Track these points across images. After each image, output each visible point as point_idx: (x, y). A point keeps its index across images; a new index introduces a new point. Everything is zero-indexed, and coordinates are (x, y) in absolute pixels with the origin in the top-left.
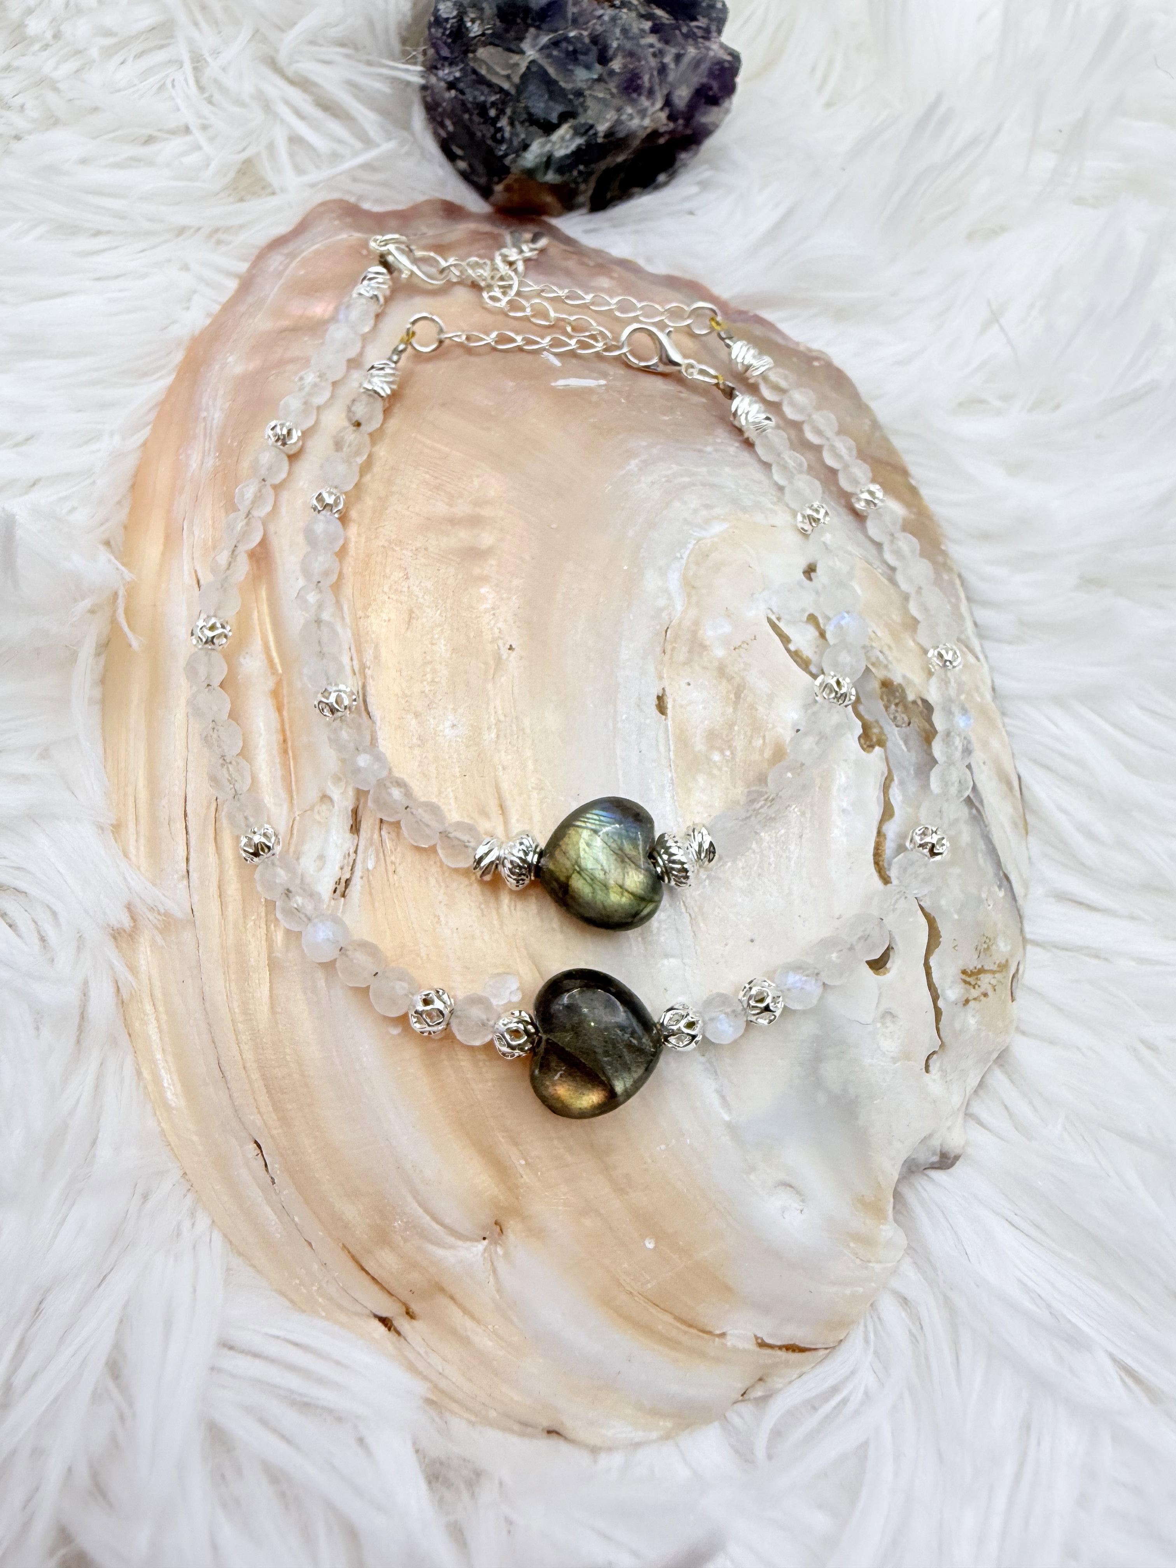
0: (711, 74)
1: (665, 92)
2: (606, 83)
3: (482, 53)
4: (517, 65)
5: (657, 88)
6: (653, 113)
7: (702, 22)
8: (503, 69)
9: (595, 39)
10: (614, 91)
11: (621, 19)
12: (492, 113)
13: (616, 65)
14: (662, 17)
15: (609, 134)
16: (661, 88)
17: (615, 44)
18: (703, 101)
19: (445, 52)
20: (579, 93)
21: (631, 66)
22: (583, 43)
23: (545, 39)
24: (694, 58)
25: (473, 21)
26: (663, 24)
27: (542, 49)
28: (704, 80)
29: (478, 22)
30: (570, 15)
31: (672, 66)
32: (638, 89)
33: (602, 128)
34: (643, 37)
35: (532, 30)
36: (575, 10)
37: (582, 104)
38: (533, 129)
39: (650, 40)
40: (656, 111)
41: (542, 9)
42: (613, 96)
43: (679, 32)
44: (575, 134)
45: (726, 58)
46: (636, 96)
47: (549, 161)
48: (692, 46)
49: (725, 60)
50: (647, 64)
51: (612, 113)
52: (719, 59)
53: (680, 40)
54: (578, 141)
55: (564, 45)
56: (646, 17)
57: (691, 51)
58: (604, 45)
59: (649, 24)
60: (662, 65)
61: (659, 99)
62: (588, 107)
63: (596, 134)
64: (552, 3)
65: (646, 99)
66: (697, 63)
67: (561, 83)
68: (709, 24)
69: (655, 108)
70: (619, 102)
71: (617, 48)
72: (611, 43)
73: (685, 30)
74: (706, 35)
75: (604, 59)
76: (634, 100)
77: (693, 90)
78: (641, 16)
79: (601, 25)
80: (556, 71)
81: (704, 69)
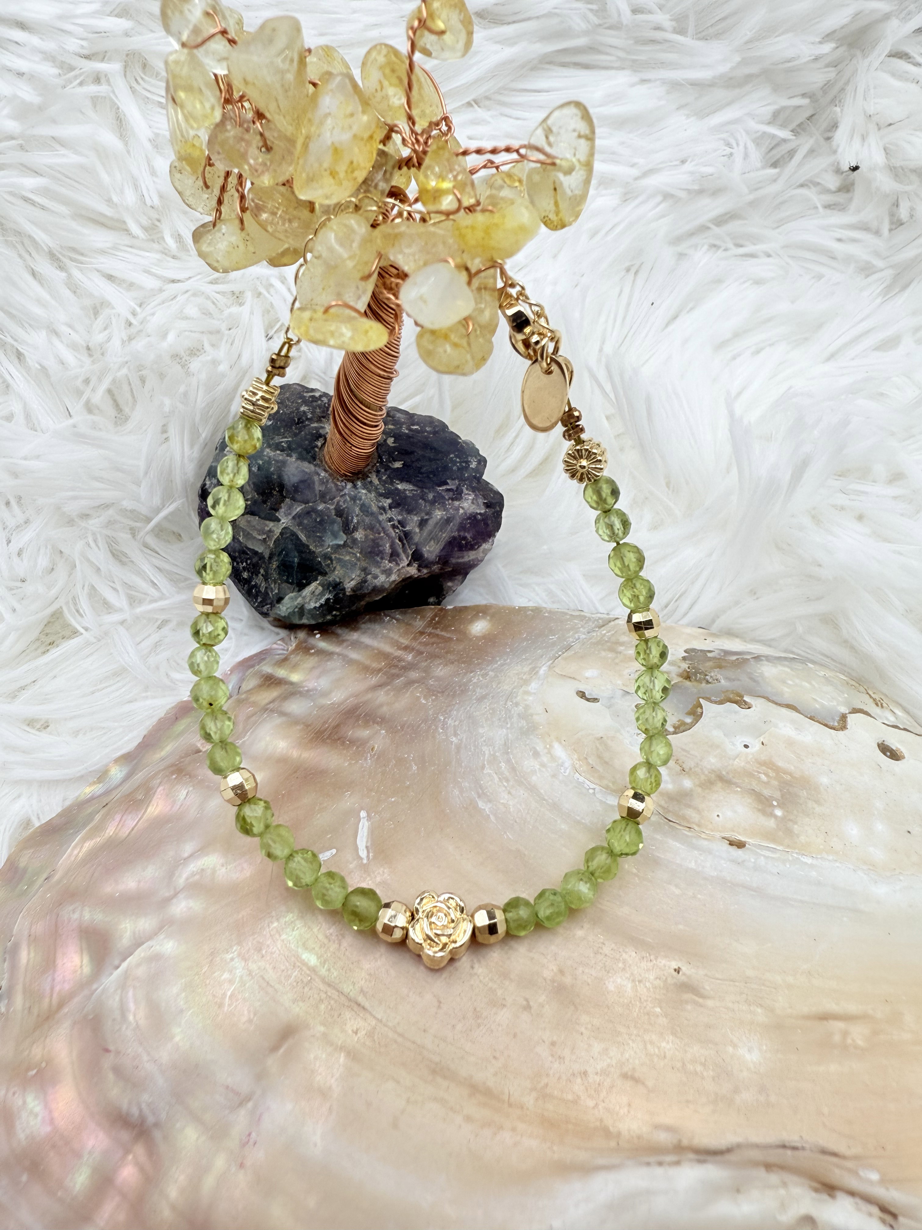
0: (462, 527)
1: (411, 552)
2: (351, 548)
3: (241, 521)
4: (272, 531)
5: (400, 551)
6: (398, 570)
7: (452, 485)
8: (259, 535)
9: (340, 513)
10: (358, 555)
11: (360, 499)
12: (245, 575)
13: (359, 535)
14: (405, 490)
15: (355, 589)
16: (405, 551)
17: (355, 521)
18: (456, 549)
20: (327, 557)
21: (371, 537)
22: (328, 517)
23: (298, 508)
24: (442, 518)
26: (406, 497)
27: (294, 518)
28: (456, 534)
30: (317, 492)
31: (417, 530)
32: (381, 553)
33: (349, 585)
34: (382, 514)
35: (287, 501)
36: (323, 488)
37: (328, 566)
38: (285, 585)
39: (389, 516)
40: (403, 567)
41: (293, 486)
42: (358, 559)
43: (424, 499)
44: (324, 590)
45: (478, 512)
46: (378, 559)
47: (301, 610)
48: (439, 509)
49: (477, 514)
50: (387, 535)
51: (358, 572)
52: (471, 514)
53: (425, 506)
54: (327, 596)
55: (314, 516)
56: (386, 496)
57: (438, 514)
58: (347, 519)
59: (389, 501)
60: (404, 531)
61: (405, 558)
62: (335, 568)
63: (344, 589)
64: (303, 482)
65: (390, 561)
66: (448, 521)
67: (311, 547)
68: (459, 485)
69: (401, 566)
70: (364, 564)
71: (358, 522)
72: (353, 518)
73: (431, 496)
74: (457, 495)
75: (348, 529)
76: (378, 562)
77: (443, 543)
78: (381, 495)
79: (344, 502)
80: (308, 537)
81: (454, 525)
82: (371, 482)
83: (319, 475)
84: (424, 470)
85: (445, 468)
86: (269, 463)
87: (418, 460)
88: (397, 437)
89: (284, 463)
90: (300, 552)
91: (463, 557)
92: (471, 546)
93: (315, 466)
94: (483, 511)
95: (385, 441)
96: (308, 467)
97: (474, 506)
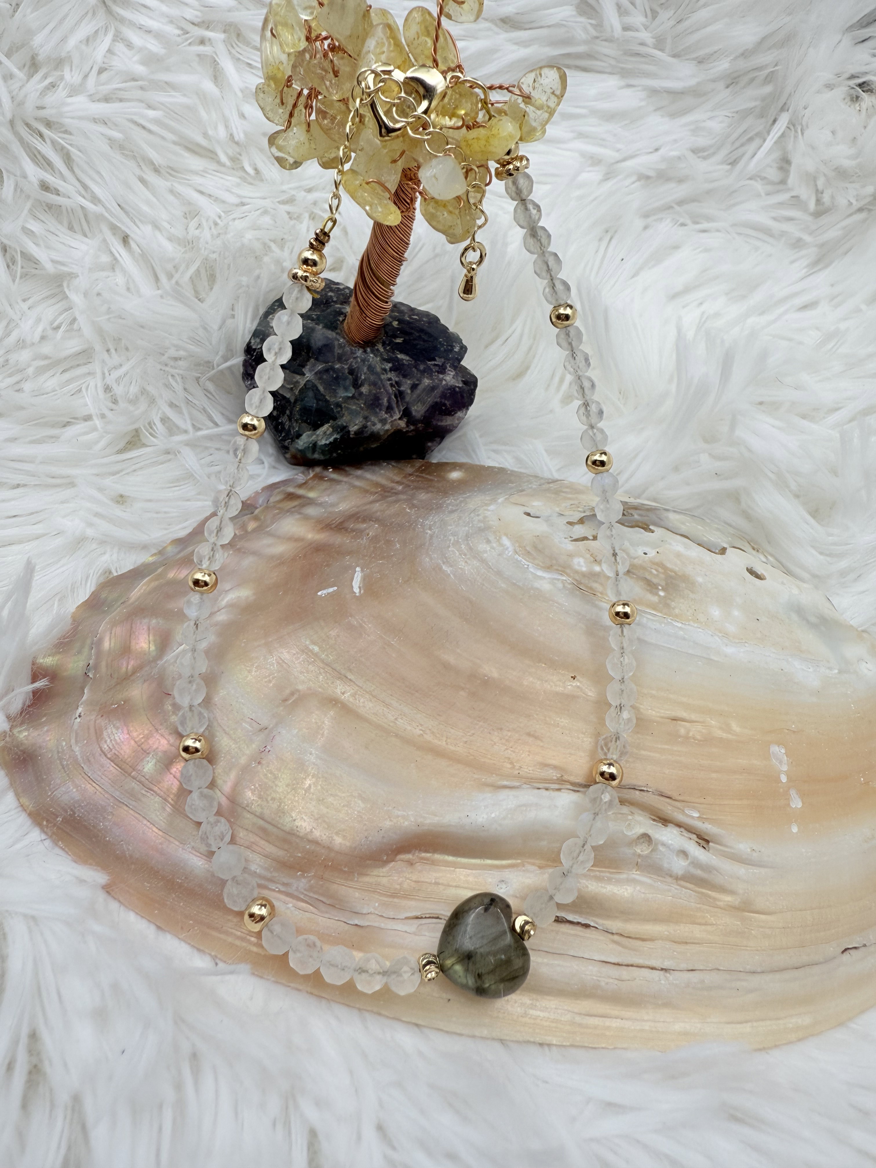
0: (443, 396)
1: (402, 409)
2: (358, 400)
5: (394, 405)
6: (392, 422)
7: (439, 361)
8: (288, 384)
9: (352, 371)
10: (362, 405)
11: (368, 361)
12: (275, 413)
13: (364, 389)
14: (403, 360)
15: (358, 433)
16: (398, 406)
17: (363, 378)
18: (437, 413)
20: (338, 405)
21: (374, 392)
22: (343, 374)
23: (320, 367)
24: (429, 385)
26: (403, 365)
27: (316, 373)
28: (438, 400)
30: (336, 354)
31: (409, 391)
32: (380, 406)
33: (353, 429)
34: (383, 374)
35: (312, 361)
36: (340, 351)
37: (338, 412)
38: (304, 425)
39: (389, 376)
40: (395, 420)
41: (319, 349)
42: (362, 409)
43: (416, 368)
44: (333, 431)
45: (457, 385)
46: (378, 410)
47: (314, 446)
48: (427, 378)
49: (456, 386)
50: (386, 391)
51: (361, 419)
52: (451, 386)
53: (417, 374)
54: (335, 436)
55: (331, 373)
56: (388, 361)
57: (426, 382)
58: (357, 376)
59: (390, 365)
60: (399, 391)
61: (397, 412)
62: (344, 414)
63: (349, 432)
64: (326, 346)
65: (386, 413)
66: (433, 388)
67: (327, 397)
68: (444, 362)
69: (394, 418)
70: (366, 413)
71: (365, 379)
72: (361, 375)
73: (422, 367)
74: (442, 370)
75: (356, 385)
76: (376, 413)
77: (428, 406)
78: (384, 360)
79: (356, 363)
80: (325, 389)
81: (437, 392)
82: (378, 350)
83: (339, 341)
84: (419, 347)
85: (435, 348)
87: (415, 339)
88: (400, 321)
89: (313, 329)
90: (318, 400)
91: (442, 421)
92: (449, 412)
93: (337, 333)
94: (460, 385)
95: (391, 323)
96: (331, 334)
97: (454, 380)
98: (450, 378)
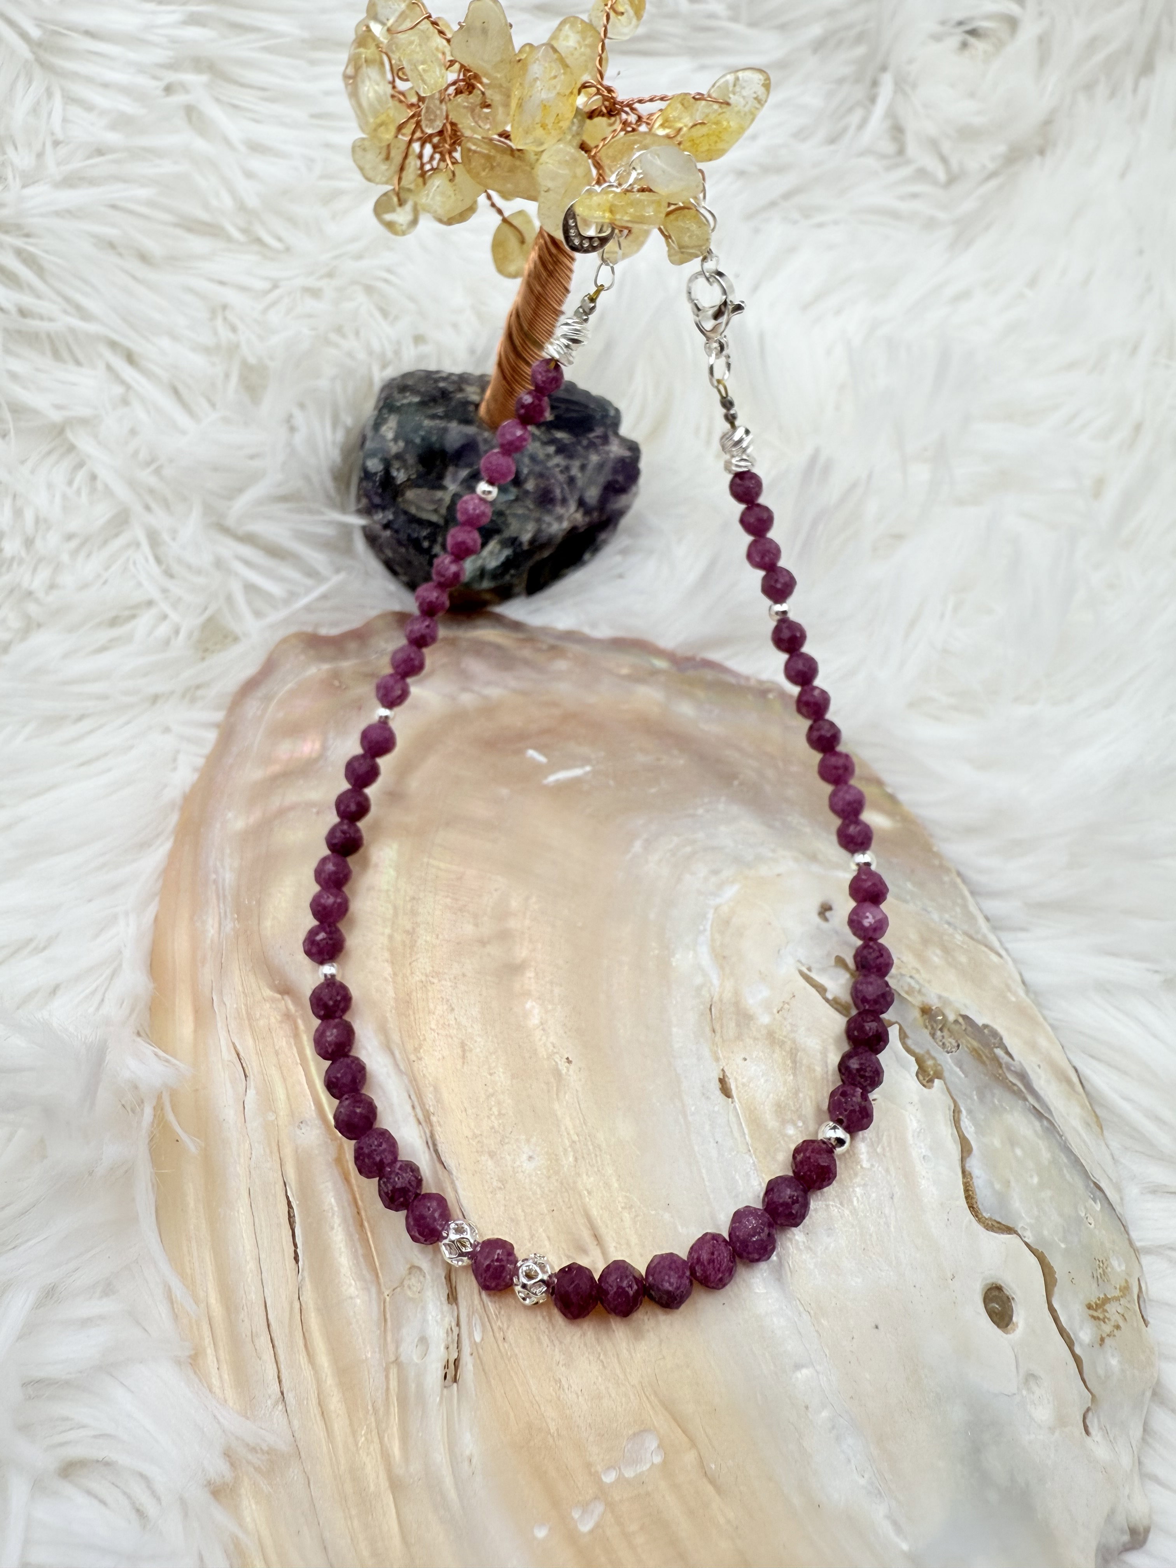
0: (615, 471)
1: (576, 497)
2: (523, 501)
3: (410, 494)
4: (441, 500)
5: (568, 496)
6: (570, 515)
7: (599, 431)
8: (430, 505)
10: (531, 506)
12: (426, 544)
13: (530, 486)
14: (563, 438)
15: (532, 542)
16: (572, 497)
17: (525, 471)
18: (611, 494)
19: (377, 500)
20: (501, 514)
21: (542, 486)
23: (464, 474)
24: (597, 463)
25: (398, 470)
26: (565, 444)
27: (462, 483)
28: (610, 478)
29: (402, 471)
31: (579, 475)
32: (552, 501)
33: (526, 537)
34: (549, 461)
35: (451, 469)
37: (505, 522)
39: (555, 461)
41: (456, 451)
42: (531, 510)
43: (580, 446)
44: (502, 547)
45: (622, 455)
47: (482, 573)
48: (594, 454)
50: (556, 480)
51: (532, 524)
52: (619, 458)
53: (582, 452)
54: (506, 552)
56: (549, 444)
57: (594, 458)
59: (552, 448)
60: (570, 477)
61: (572, 504)
62: (510, 524)
63: (521, 544)
64: (465, 445)
65: (561, 507)
66: (601, 466)
68: (604, 431)
69: (570, 512)
70: (537, 514)
71: (528, 473)
72: (522, 469)
73: (585, 442)
74: (605, 440)
75: (518, 482)
76: (550, 510)
77: (601, 488)
81: (608, 469)
83: (482, 435)
84: (573, 419)
85: (590, 418)
86: (430, 431)
87: (565, 412)
89: (445, 430)
91: (616, 502)
92: (622, 492)
94: (625, 455)
96: (471, 430)
97: (618, 451)
98: (615, 450)
